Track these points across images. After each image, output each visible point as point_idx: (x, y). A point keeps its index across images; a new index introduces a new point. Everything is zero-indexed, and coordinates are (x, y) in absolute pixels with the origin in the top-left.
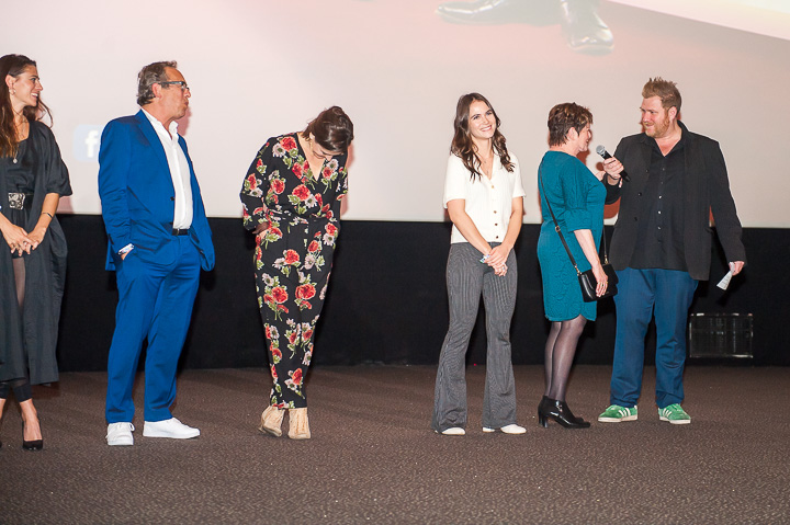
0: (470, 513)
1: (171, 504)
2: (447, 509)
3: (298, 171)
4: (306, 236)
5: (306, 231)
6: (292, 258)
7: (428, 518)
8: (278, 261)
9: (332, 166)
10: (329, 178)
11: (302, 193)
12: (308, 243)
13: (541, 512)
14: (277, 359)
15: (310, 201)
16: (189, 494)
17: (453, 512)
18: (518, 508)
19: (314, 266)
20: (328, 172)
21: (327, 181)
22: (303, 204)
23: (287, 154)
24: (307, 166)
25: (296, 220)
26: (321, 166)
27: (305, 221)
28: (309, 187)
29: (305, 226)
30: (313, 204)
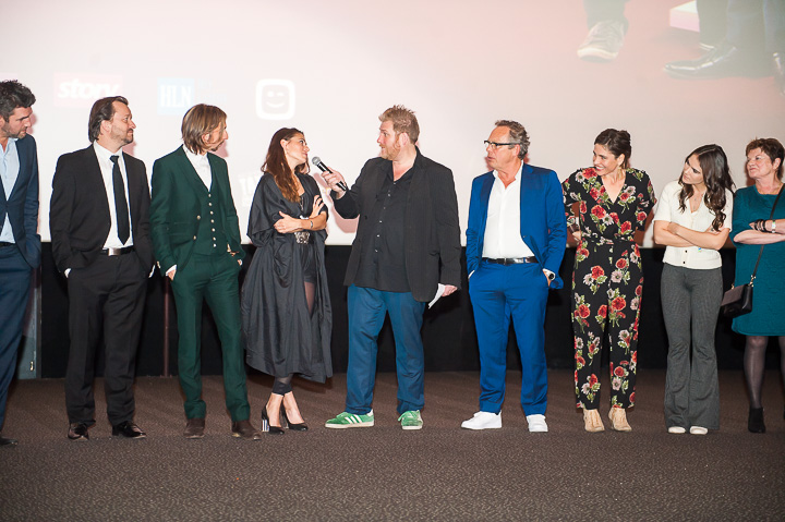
0: (703, 497)
1: (453, 483)
2: (684, 493)
3: (595, 194)
4: (611, 255)
5: (611, 250)
6: (597, 273)
7: (668, 500)
8: (587, 277)
9: (630, 191)
10: (625, 201)
11: (598, 213)
12: (614, 262)
13: (766, 498)
14: (580, 366)
15: (607, 219)
16: (466, 475)
17: (689, 495)
18: (745, 493)
19: (622, 281)
20: (625, 196)
21: (623, 203)
22: (601, 222)
23: (586, 181)
24: (604, 190)
25: (603, 240)
26: (619, 191)
27: (610, 242)
28: (604, 207)
29: (610, 246)
30: (611, 222)
